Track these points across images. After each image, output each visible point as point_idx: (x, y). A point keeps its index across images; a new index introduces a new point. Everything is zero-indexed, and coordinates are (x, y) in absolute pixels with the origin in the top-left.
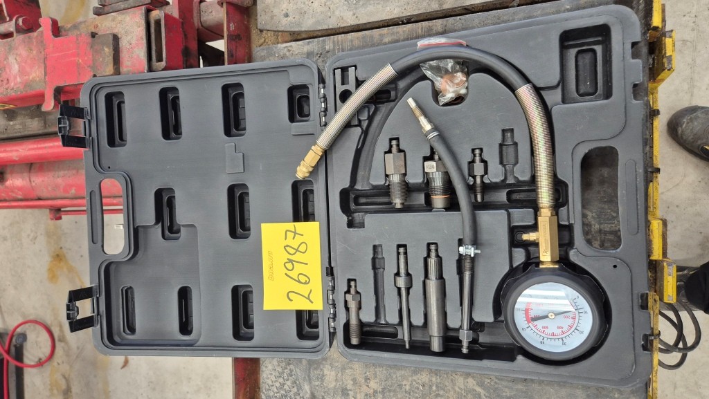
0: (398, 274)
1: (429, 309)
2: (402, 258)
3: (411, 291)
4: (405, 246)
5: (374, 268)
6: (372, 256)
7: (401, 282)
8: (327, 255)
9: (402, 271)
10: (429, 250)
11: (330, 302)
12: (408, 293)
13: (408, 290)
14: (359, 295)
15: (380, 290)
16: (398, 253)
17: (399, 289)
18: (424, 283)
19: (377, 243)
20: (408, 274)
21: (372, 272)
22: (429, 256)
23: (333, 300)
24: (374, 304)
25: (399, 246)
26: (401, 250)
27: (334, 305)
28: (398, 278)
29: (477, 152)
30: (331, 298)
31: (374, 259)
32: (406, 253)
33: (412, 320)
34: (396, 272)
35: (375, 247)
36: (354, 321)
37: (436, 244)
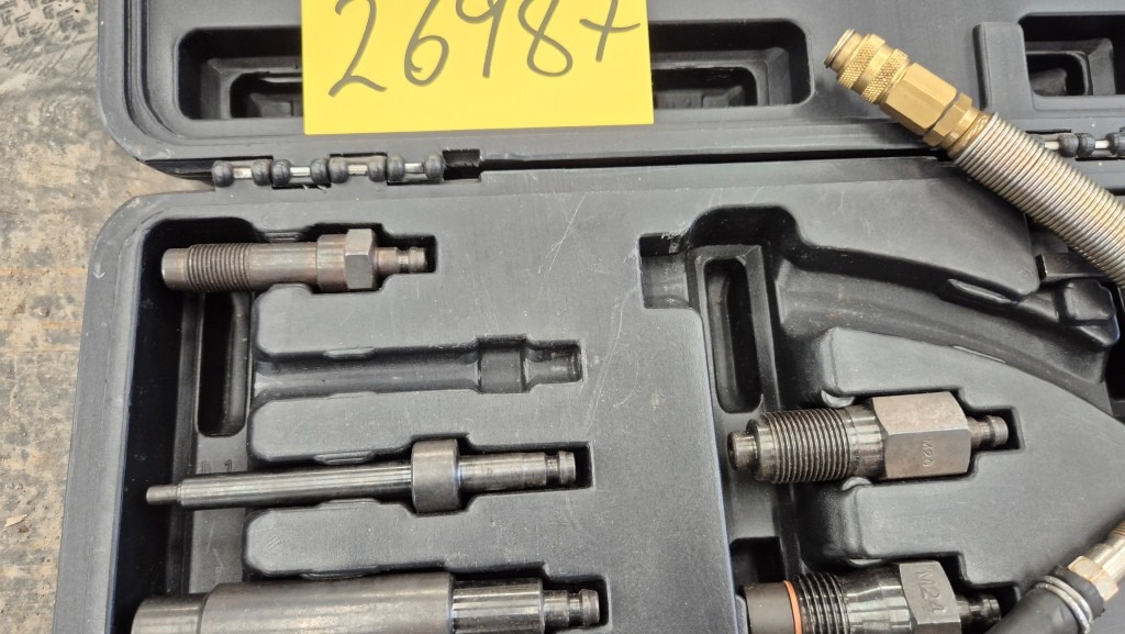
0: (466, 450)
1: (319, 593)
2: (536, 466)
3: (395, 509)
4: (582, 478)
5: (484, 347)
6: (533, 337)
7: (434, 468)
8: (527, 154)
9: (477, 470)
10: (572, 586)
11: (337, 166)
12: (384, 496)
13: (399, 496)
14: (368, 282)
15: (395, 374)
16: (551, 451)
17: (403, 456)
18: (431, 570)
19: (583, 358)
20: (467, 494)
21: (464, 336)
22: (551, 586)
23: (344, 178)
24: (333, 350)
25: (580, 452)
26: (567, 464)
27: (324, 180)
28: (448, 452)
30: (353, 169)
31: (518, 345)
32: (553, 483)
33: (272, 516)
34: (475, 440)
35: (569, 350)
36: (257, 261)
37: (603, 619)
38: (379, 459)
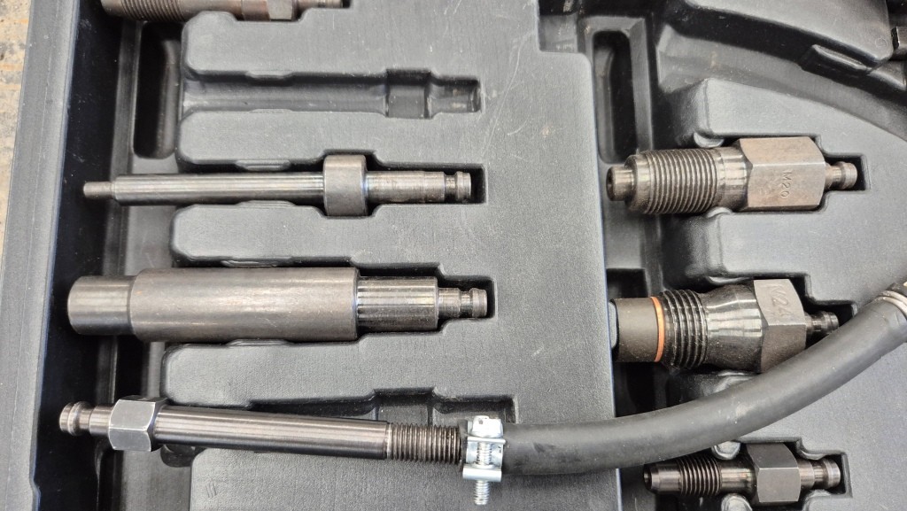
0: (372, 165)
1: (238, 277)
2: (436, 182)
3: (310, 209)
4: (476, 195)
5: (394, 79)
6: (437, 72)
7: (343, 178)
9: (382, 183)
10: (465, 285)
12: (299, 201)
13: (315, 201)
14: (288, 13)
15: (305, 95)
16: (450, 171)
17: (316, 167)
18: (341, 264)
19: (482, 92)
20: (372, 204)
21: (380, 69)
22: (445, 283)
24: (255, 70)
25: (476, 174)
26: (464, 183)
28: (358, 164)
29: (833, 472)
31: (422, 80)
32: (451, 198)
33: (197, 210)
34: (381, 157)
35: (470, 85)
37: (490, 313)
38: (295, 168)
